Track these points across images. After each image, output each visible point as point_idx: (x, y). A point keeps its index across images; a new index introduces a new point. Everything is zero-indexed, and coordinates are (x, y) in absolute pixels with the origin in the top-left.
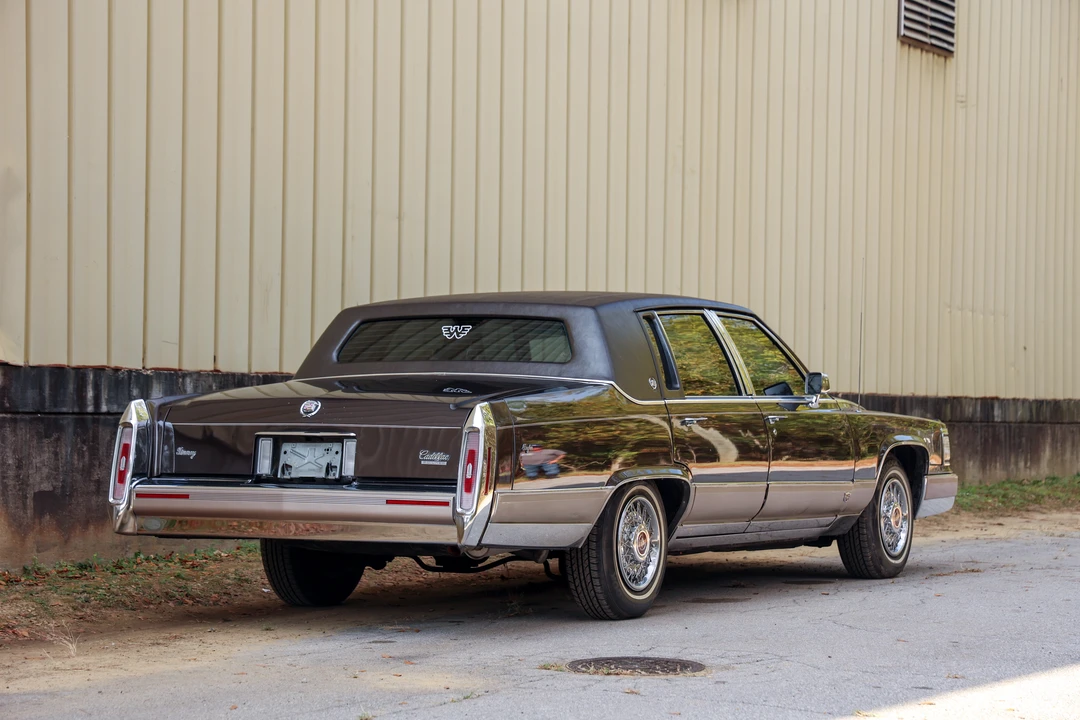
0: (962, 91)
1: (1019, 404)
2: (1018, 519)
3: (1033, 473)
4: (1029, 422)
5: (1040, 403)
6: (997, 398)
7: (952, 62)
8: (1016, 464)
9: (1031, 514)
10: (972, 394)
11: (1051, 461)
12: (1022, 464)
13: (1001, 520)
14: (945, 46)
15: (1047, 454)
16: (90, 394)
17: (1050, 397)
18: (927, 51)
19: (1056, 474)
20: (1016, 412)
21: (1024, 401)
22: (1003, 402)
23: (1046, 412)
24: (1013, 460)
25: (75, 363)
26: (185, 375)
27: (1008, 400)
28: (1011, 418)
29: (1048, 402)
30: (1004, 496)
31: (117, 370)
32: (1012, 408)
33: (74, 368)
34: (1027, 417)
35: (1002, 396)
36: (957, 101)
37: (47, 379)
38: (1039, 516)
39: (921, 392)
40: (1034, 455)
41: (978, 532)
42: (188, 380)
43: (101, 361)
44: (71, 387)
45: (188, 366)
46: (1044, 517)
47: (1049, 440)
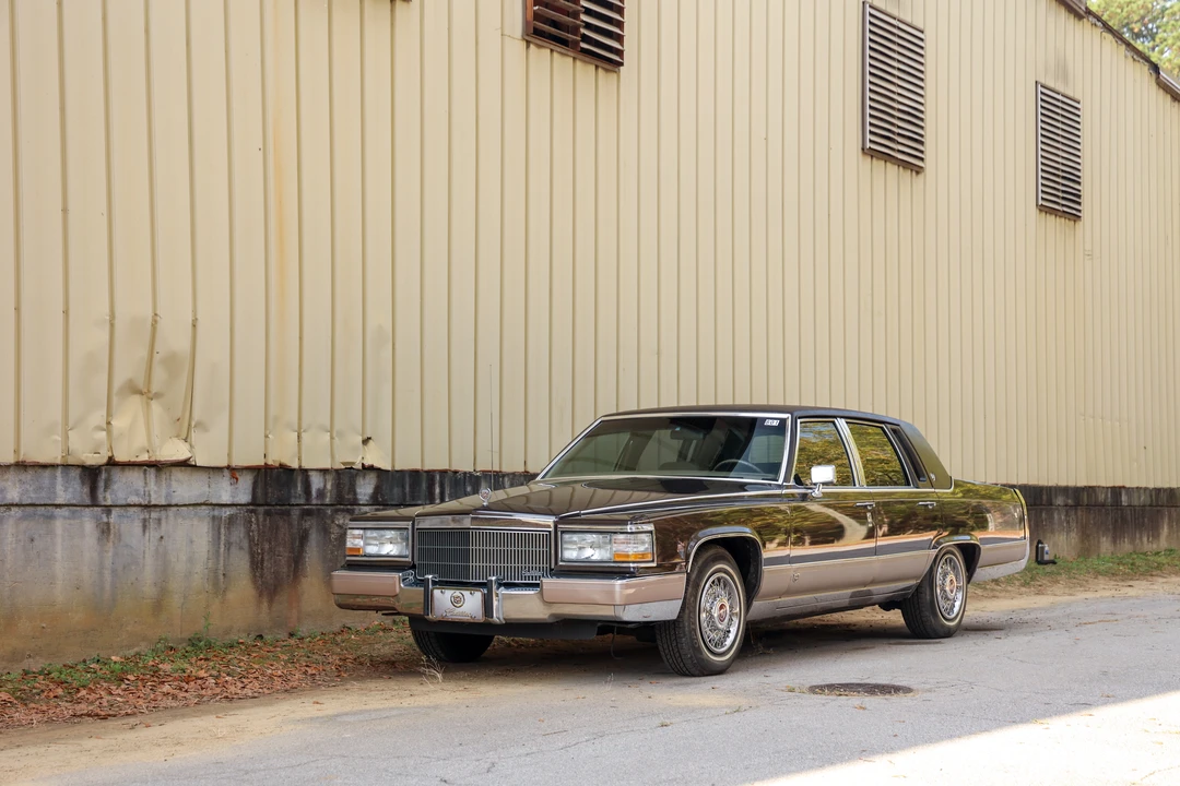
0: (1088, 247)
1: (1142, 491)
2: (1144, 582)
3: (1155, 546)
4: (1150, 506)
5: (1158, 491)
6: (1124, 487)
7: (1079, 225)
8: (1141, 538)
9: (1155, 578)
10: (1104, 485)
11: (1168, 537)
12: (1145, 539)
13: (1131, 583)
14: (1074, 212)
15: (1165, 530)
16: (437, 490)
17: (1166, 486)
18: (1060, 217)
19: (1173, 547)
20: (1139, 498)
21: (1146, 489)
22: (1128, 490)
23: (1164, 497)
24: (1138, 535)
25: (426, 468)
26: (504, 476)
27: (1133, 488)
28: (1136, 503)
29: (1165, 490)
30: (1132, 564)
31: (456, 472)
32: (1136, 495)
33: (426, 472)
34: (1148, 503)
35: (1128, 486)
36: (1084, 255)
37: (407, 480)
38: (1161, 580)
39: (1063, 483)
40: (1154, 532)
41: (1113, 592)
42: (506, 479)
43: (445, 466)
44: (424, 486)
45: (506, 469)
46: (1165, 580)
47: (1166, 520)
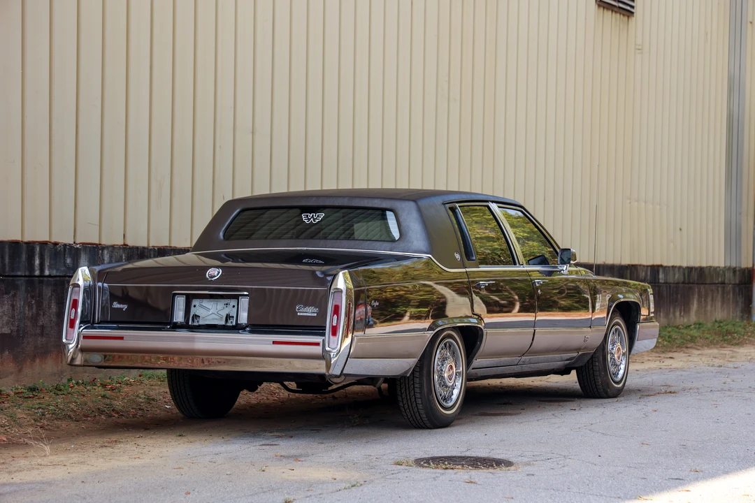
0: (639, 41)
1: (677, 270)
2: (682, 354)
3: (686, 320)
4: (683, 283)
5: (690, 269)
6: (661, 266)
7: (633, 20)
8: (674, 313)
9: (690, 350)
10: (644, 263)
11: (697, 311)
12: (678, 314)
13: (670, 355)
14: (628, 8)
15: (695, 306)
16: (37, 262)
17: (697, 265)
18: (616, 12)
19: (701, 321)
20: (674, 275)
21: (680, 267)
22: (665, 268)
23: (695, 276)
24: (672, 310)
25: (27, 239)
26: (104, 248)
27: (669, 267)
28: (671, 280)
29: (696, 269)
30: (669, 337)
31: (56, 244)
32: (671, 273)
33: (26, 243)
34: (681, 279)
35: (665, 264)
36: (636, 49)
37: (7, 250)
38: (697, 352)
40: (686, 308)
41: (658, 363)
42: (106, 252)
43: (46, 238)
44: (24, 257)
45: (105, 242)
46: (699, 352)
47: (696, 296)
